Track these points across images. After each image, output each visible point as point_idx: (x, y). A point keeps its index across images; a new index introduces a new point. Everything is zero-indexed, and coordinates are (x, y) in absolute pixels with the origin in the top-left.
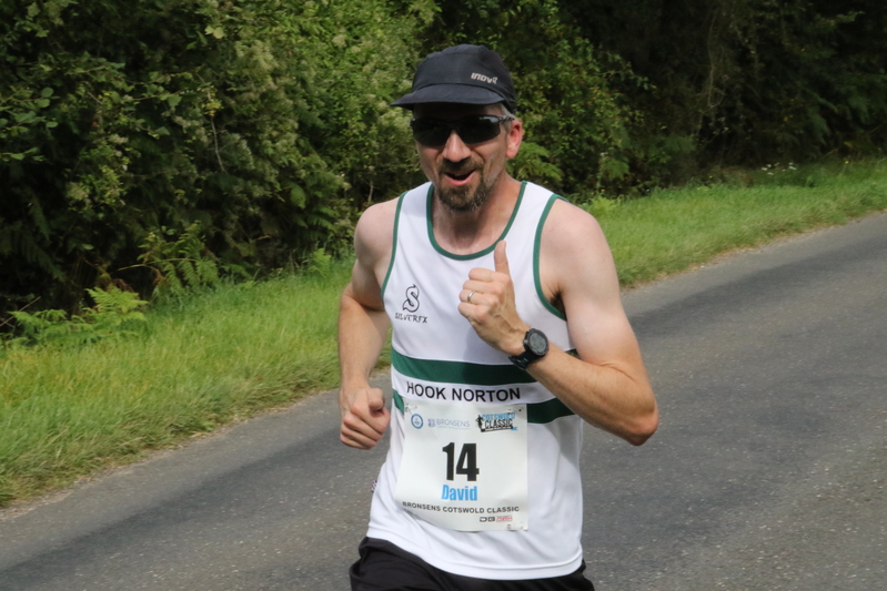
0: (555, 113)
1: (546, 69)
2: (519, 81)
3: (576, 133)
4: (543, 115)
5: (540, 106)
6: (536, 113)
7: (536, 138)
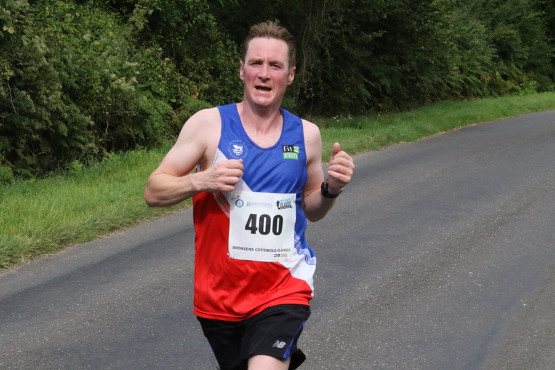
0: (216, 83)
1: (210, 58)
2: (195, 64)
3: (228, 95)
4: (209, 84)
5: (207, 79)
6: (205, 83)
7: (205, 97)
